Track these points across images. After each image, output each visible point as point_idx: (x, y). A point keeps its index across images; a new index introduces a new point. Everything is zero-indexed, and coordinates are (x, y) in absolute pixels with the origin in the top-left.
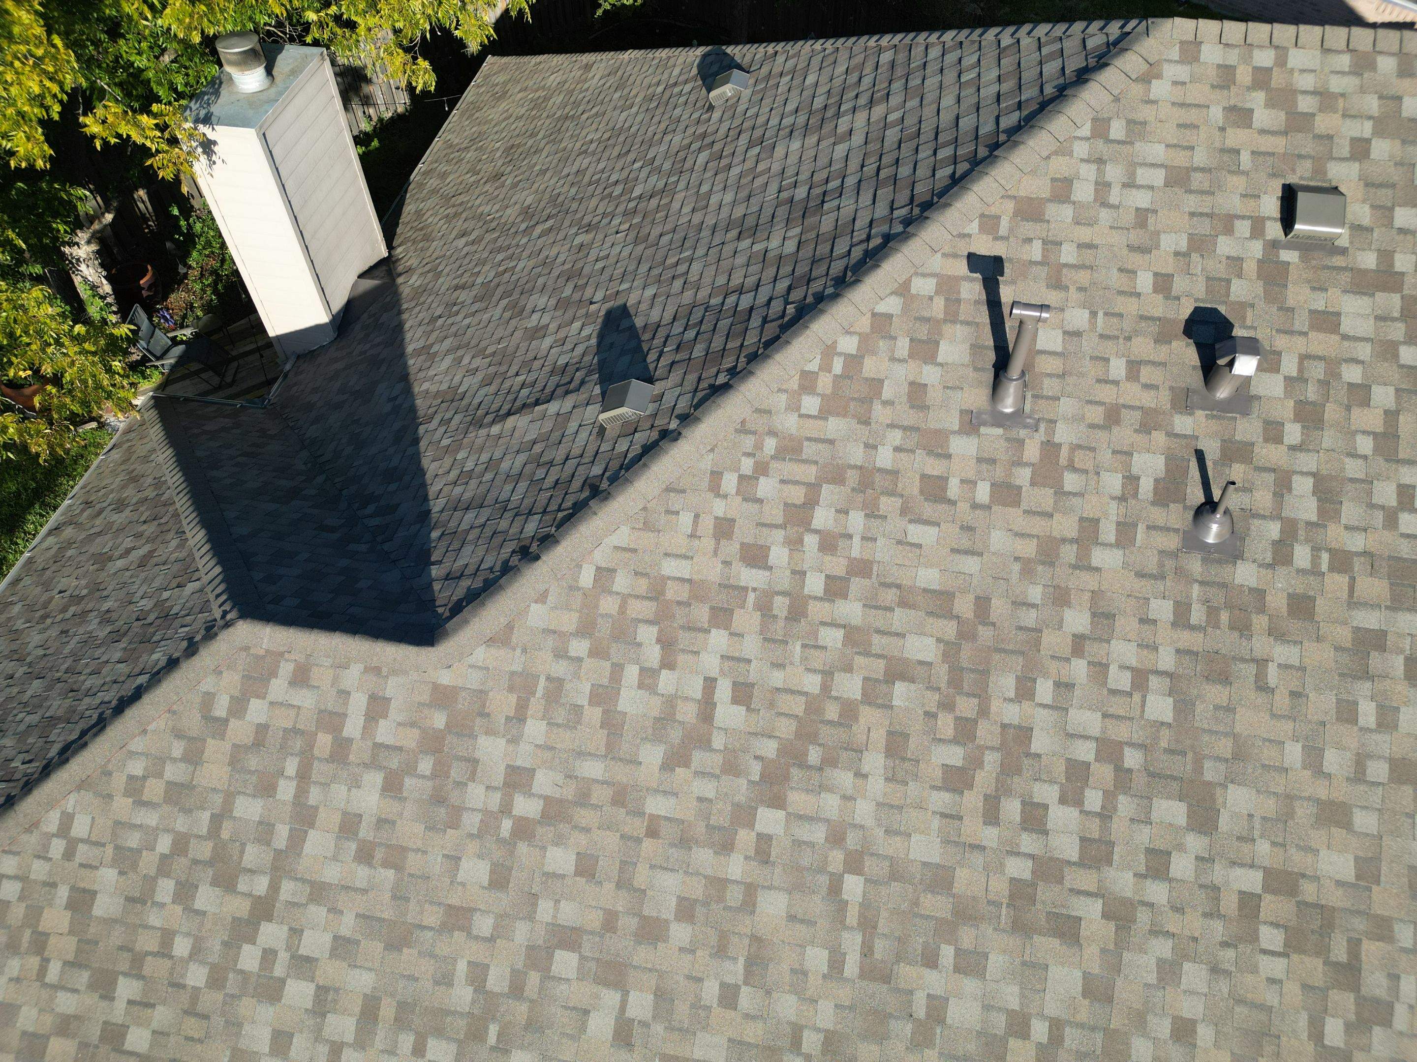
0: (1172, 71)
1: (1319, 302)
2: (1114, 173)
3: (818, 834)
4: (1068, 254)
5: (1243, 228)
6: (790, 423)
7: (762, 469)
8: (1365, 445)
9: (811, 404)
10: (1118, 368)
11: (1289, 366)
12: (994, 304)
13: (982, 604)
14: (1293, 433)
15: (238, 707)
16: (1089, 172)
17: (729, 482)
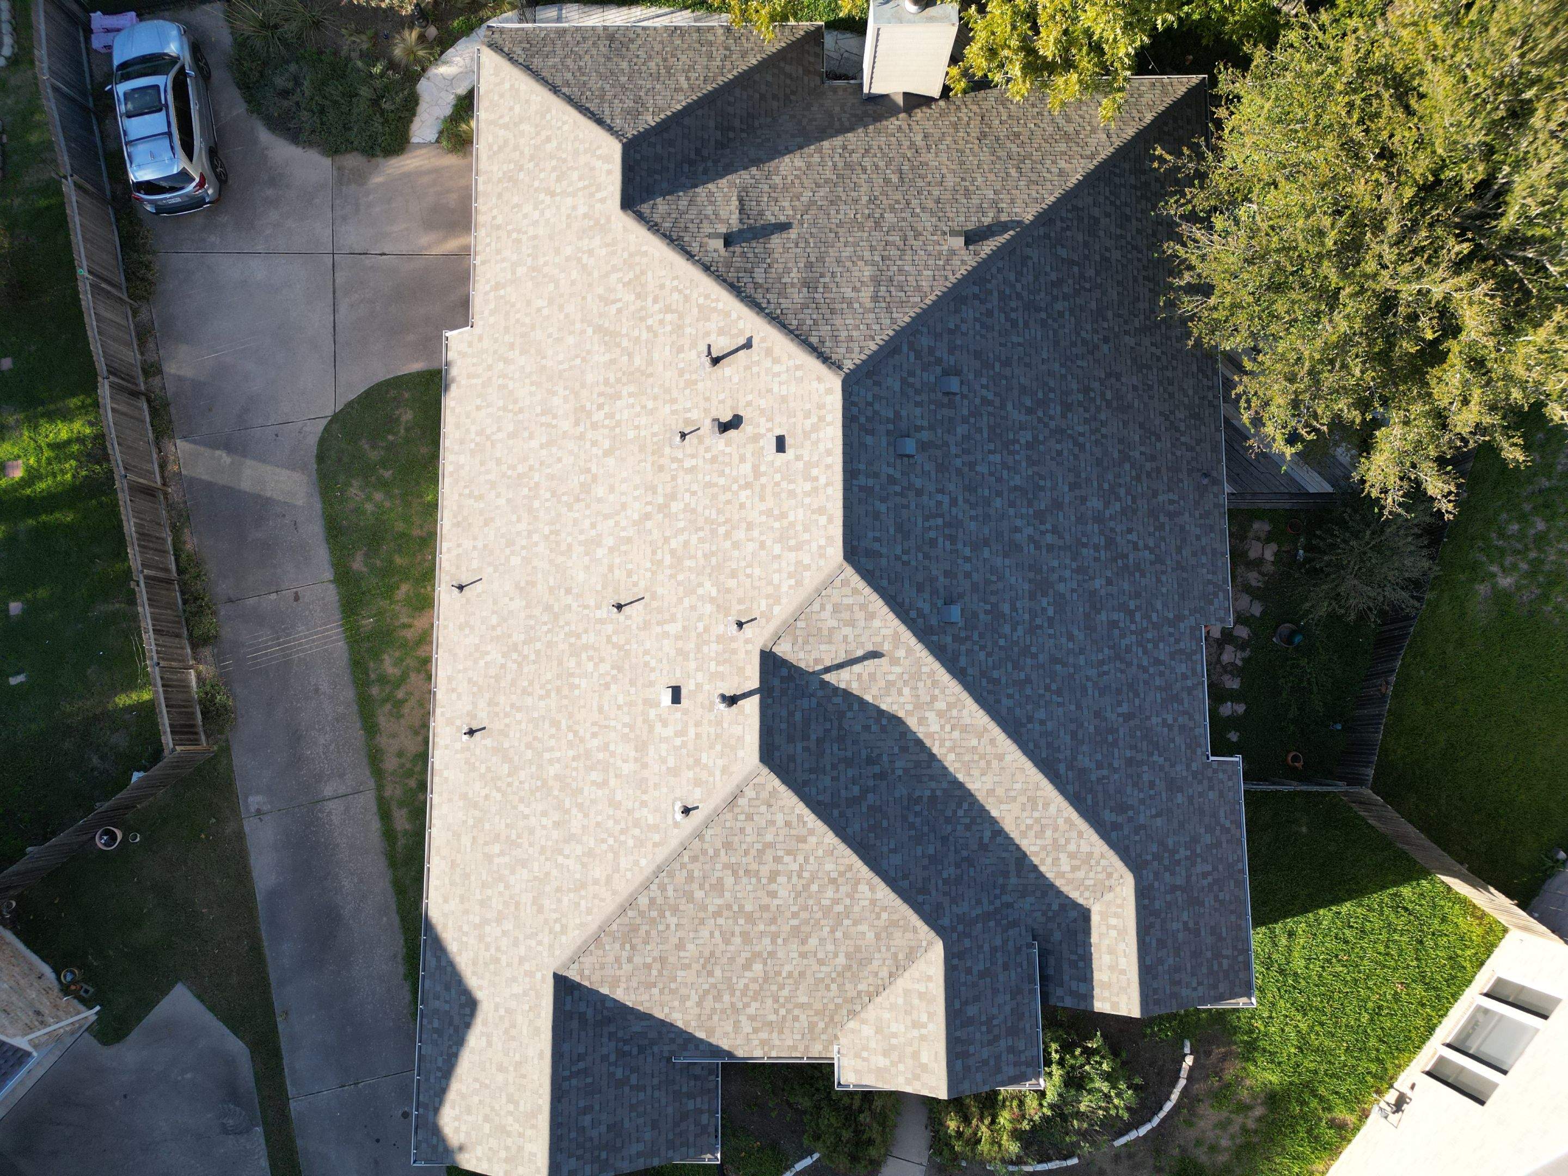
0: (822, 387)
1: (748, 455)
2: (784, 377)
3: (588, 347)
4: (755, 369)
5: (769, 425)
6: (695, 296)
7: (680, 292)
8: (707, 478)
9: (701, 301)
10: (722, 396)
11: (728, 450)
12: (737, 350)
13: (651, 375)
14: (708, 456)
15: (599, 157)
16: (784, 368)
17: (675, 283)
